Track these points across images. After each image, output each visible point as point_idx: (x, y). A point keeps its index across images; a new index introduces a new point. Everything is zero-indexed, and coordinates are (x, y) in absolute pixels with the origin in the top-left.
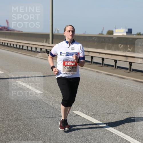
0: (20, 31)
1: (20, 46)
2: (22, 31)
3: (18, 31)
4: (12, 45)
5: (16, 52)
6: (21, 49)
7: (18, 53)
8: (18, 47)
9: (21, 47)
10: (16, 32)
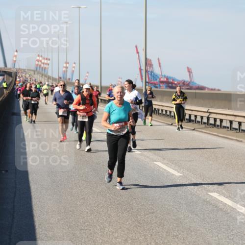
0: (214, 90)
1: (215, 120)
2: (219, 90)
3: (212, 90)
4: (199, 119)
5: (208, 132)
6: (218, 126)
7: (212, 134)
8: (212, 121)
9: (218, 123)
10: (206, 91)
